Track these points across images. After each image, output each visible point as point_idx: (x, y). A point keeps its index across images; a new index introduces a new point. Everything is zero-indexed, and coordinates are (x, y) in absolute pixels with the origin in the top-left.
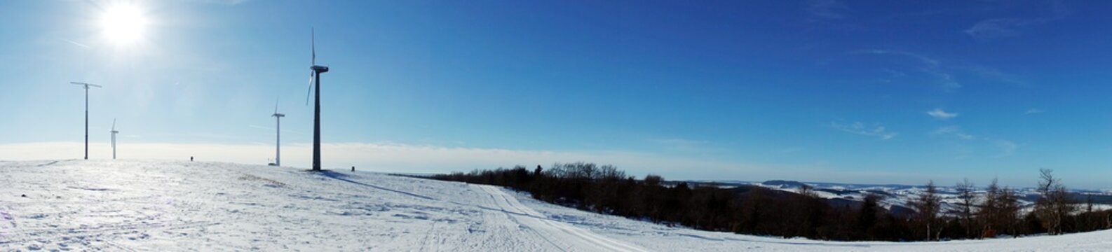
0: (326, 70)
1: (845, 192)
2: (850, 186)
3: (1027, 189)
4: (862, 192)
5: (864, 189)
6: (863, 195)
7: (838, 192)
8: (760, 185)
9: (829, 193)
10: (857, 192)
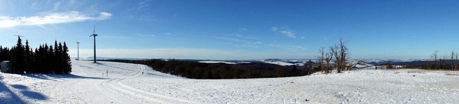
0: (97, 35)
1: (297, 62)
2: (300, 60)
3: (372, 60)
4: (303, 62)
5: (304, 61)
6: (304, 63)
7: (293, 63)
8: (263, 61)
9: (289, 63)
10: (301, 62)
